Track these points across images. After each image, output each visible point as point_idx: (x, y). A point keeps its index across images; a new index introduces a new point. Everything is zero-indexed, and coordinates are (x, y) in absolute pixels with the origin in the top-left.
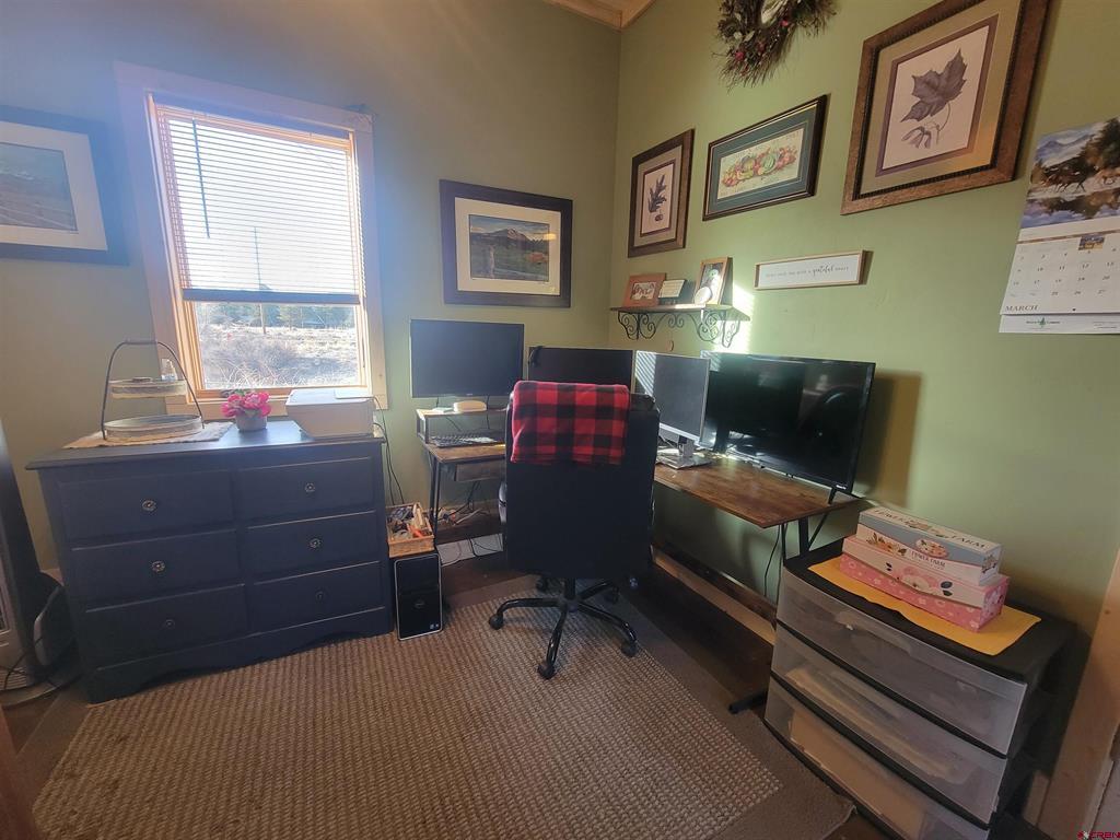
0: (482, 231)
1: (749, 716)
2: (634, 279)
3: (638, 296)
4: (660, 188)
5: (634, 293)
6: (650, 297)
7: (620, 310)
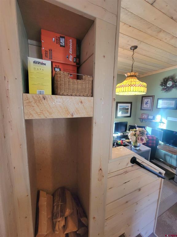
0: (121, 108)
1: (172, 180)
2: (142, 114)
3: (143, 117)
4: (147, 102)
5: (142, 116)
6: (146, 117)
7: (140, 118)
